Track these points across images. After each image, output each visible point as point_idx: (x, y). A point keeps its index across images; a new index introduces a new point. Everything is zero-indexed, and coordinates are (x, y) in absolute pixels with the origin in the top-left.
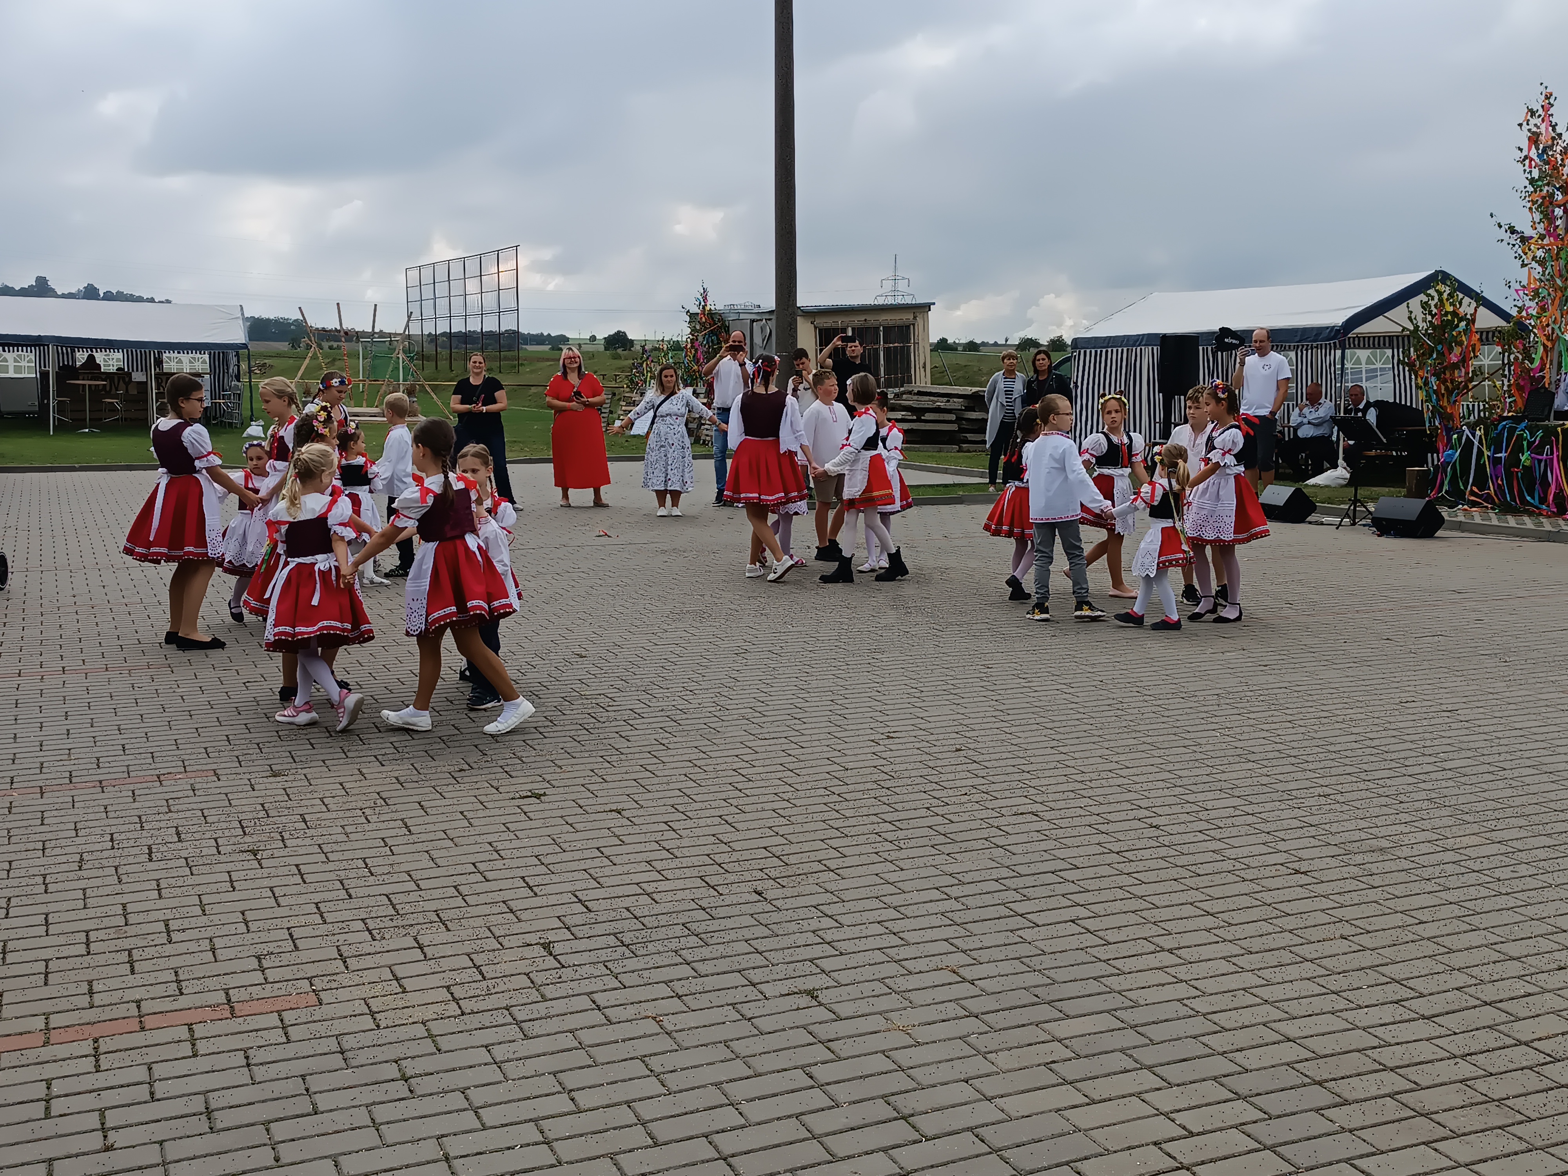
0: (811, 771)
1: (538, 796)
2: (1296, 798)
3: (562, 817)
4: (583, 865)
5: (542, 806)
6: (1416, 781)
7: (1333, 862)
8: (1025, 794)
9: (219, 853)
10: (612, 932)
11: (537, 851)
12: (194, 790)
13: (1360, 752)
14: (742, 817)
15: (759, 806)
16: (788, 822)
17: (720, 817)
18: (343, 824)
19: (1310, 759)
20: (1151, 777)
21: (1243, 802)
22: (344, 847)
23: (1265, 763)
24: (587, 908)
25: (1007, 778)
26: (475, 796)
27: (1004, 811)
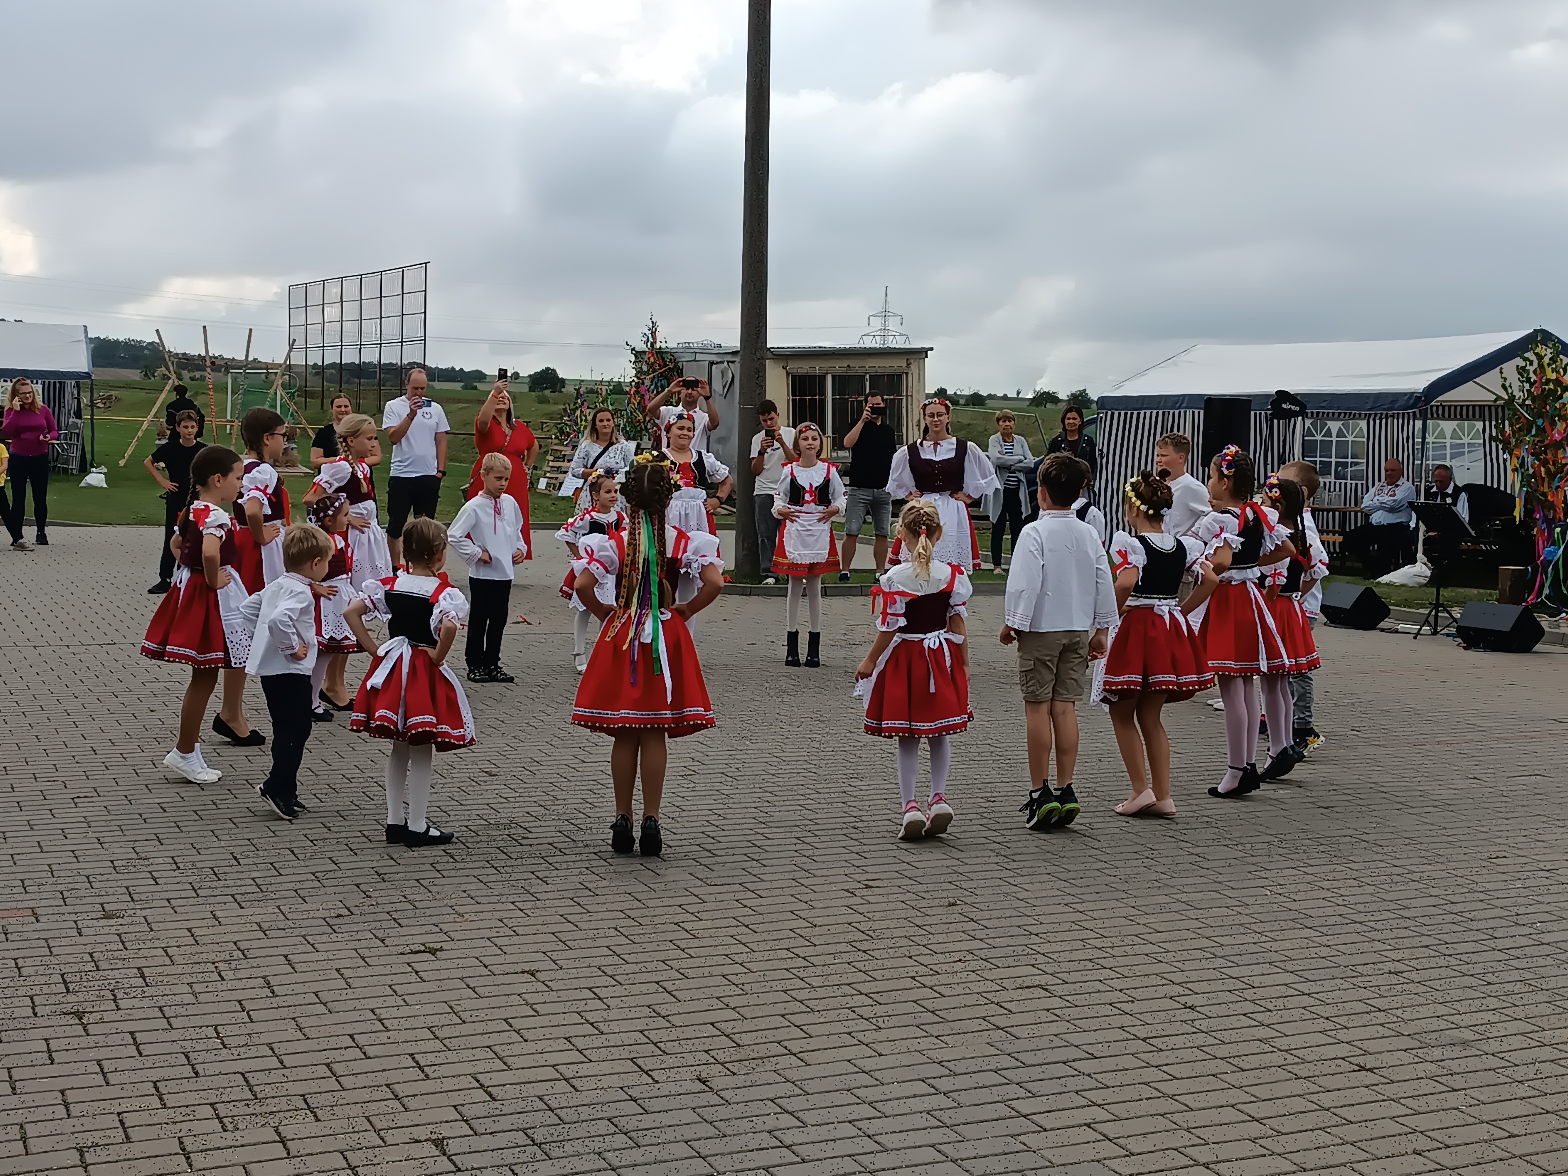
0: (771, 927)
1: (433, 952)
2: (1362, 975)
3: (462, 979)
4: (486, 1041)
5: (437, 965)
6: (1507, 957)
7: (1406, 1057)
8: (1033, 962)
9: (35, 1014)
10: (521, 1126)
11: (430, 1021)
12: (6, 934)
13: (1439, 919)
14: (683, 984)
15: (706, 971)
16: (741, 992)
17: (657, 983)
18: (190, 980)
19: (1379, 926)
20: (1187, 945)
21: (1297, 979)
22: (192, 1010)
23: (1324, 930)
24: (490, 1095)
25: (1010, 941)
26: (355, 950)
27: (1006, 983)
